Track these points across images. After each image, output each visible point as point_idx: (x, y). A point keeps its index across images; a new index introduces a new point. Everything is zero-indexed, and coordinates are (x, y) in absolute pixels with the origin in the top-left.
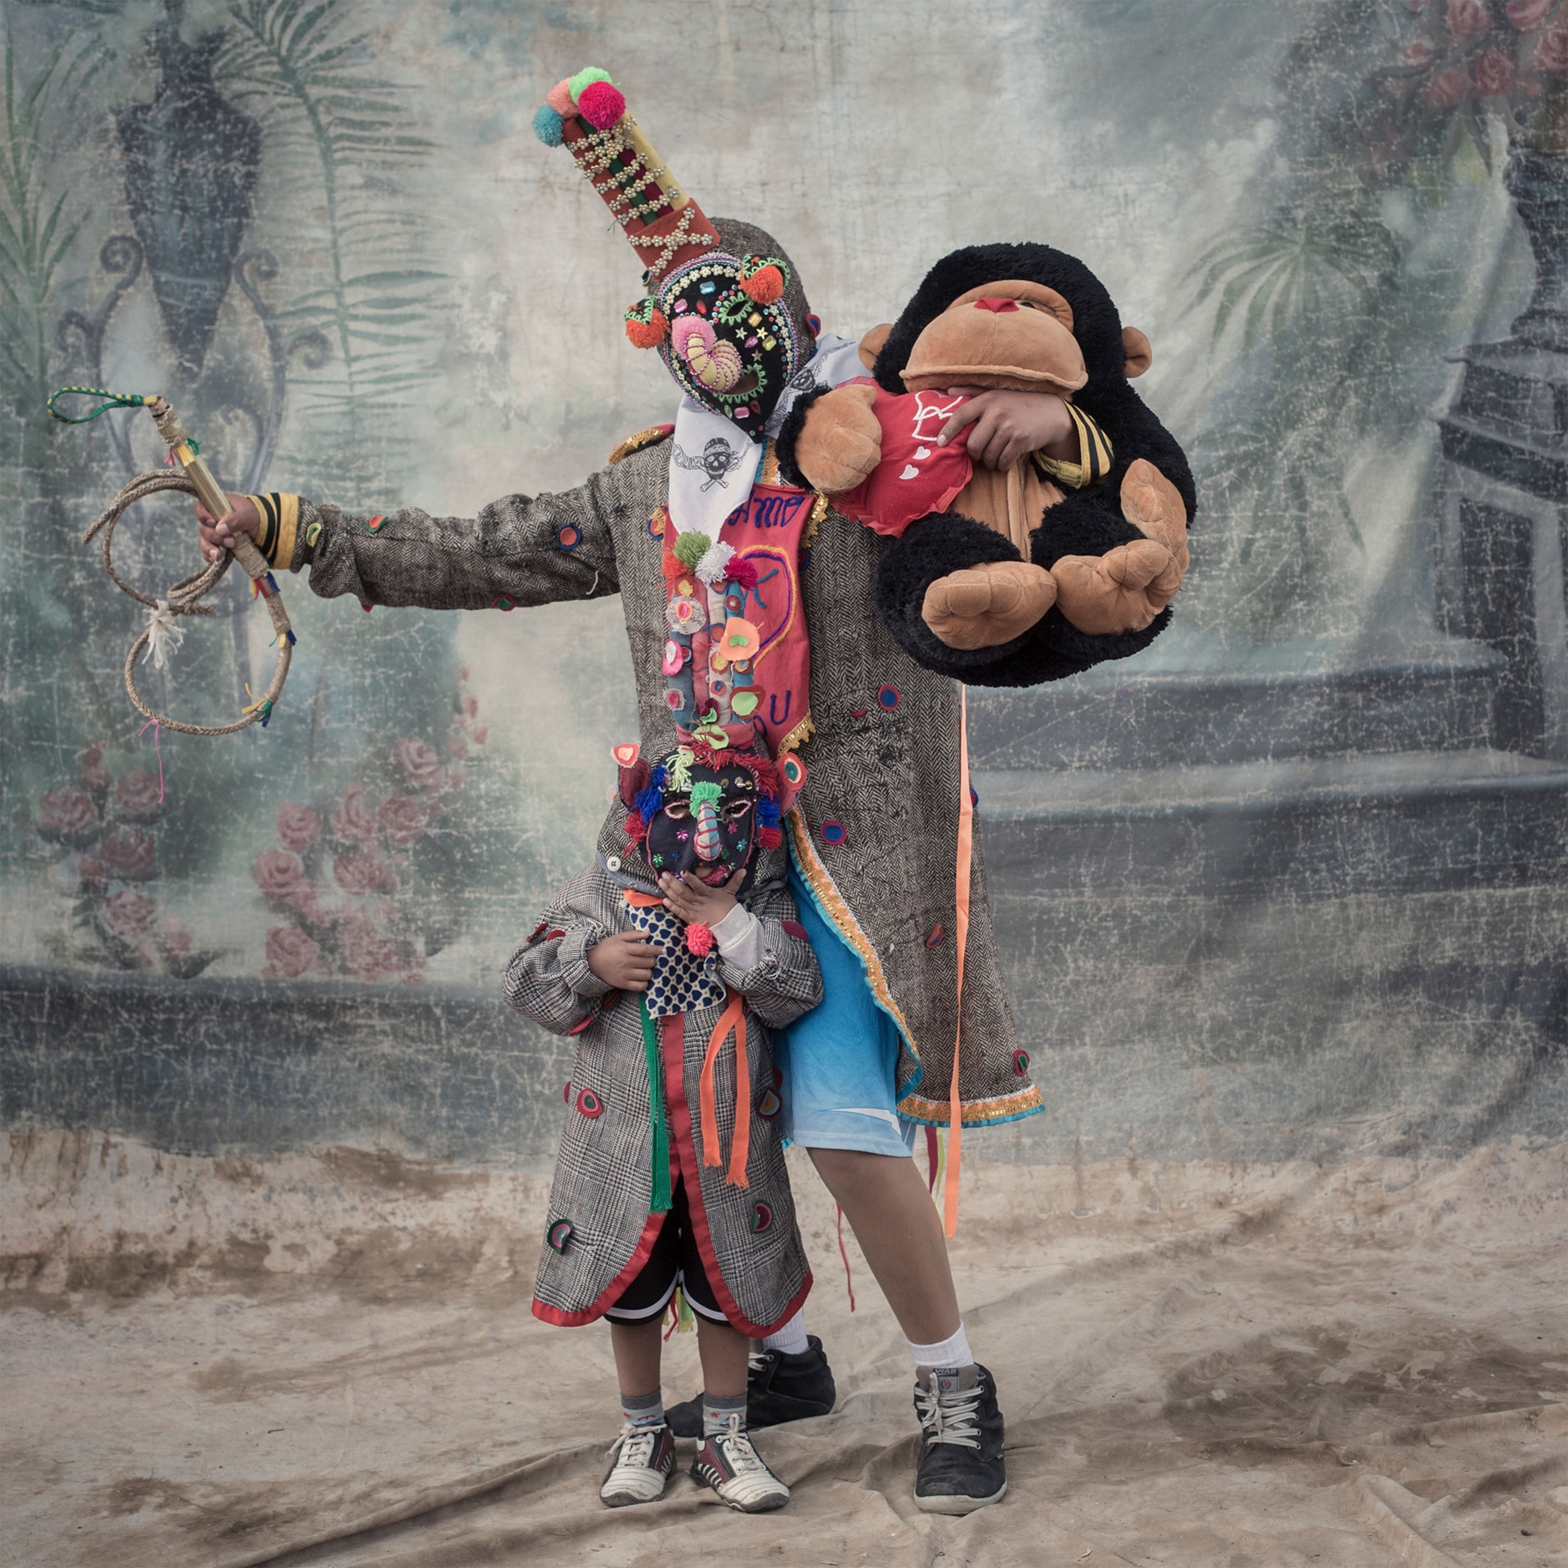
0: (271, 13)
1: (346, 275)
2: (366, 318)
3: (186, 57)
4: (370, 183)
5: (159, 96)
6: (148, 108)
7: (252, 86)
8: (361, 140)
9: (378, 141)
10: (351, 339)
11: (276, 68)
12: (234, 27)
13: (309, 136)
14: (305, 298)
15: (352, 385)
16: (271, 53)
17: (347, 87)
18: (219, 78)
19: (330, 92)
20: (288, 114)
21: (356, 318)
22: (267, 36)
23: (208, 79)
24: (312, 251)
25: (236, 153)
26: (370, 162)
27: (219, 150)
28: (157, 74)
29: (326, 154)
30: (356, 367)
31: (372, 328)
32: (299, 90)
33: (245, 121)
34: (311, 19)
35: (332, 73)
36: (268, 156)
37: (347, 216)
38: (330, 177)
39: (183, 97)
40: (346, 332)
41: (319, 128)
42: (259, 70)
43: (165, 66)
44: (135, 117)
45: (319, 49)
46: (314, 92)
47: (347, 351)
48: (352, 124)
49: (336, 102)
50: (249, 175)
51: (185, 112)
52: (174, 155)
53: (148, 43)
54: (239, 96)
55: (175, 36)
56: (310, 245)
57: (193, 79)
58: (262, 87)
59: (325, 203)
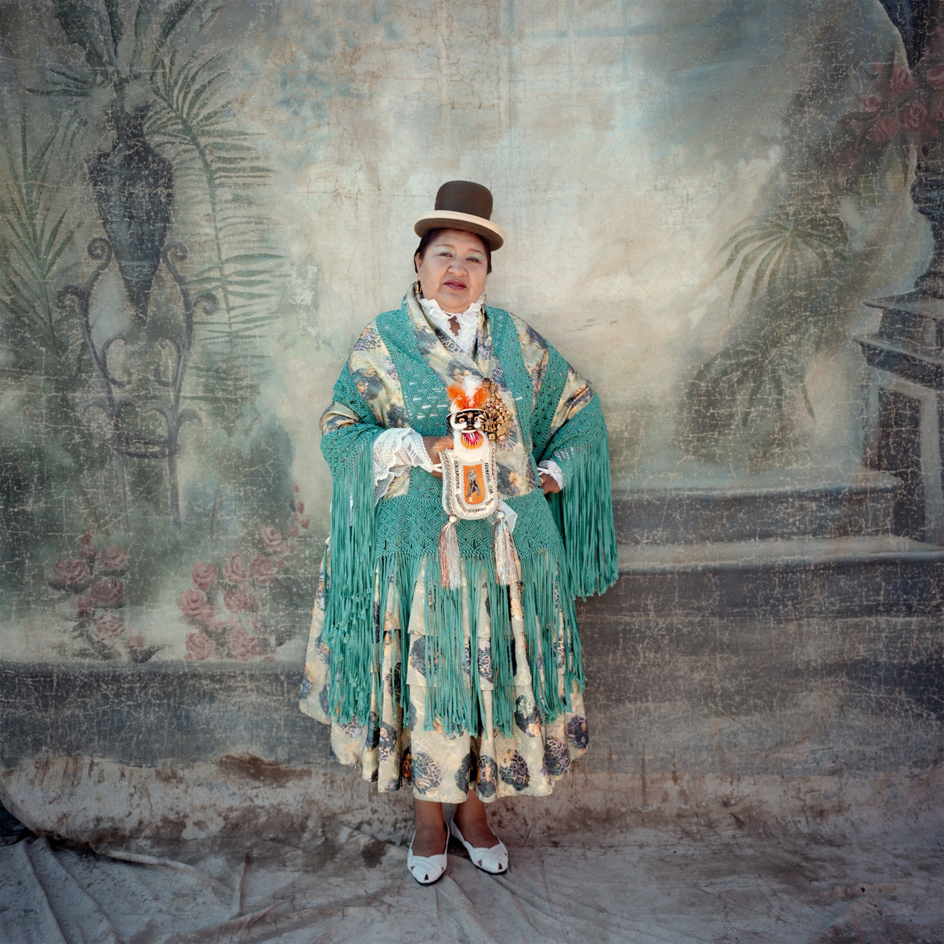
0: (176, 91)
1: (224, 257)
2: (236, 283)
3: (129, 122)
4: (236, 199)
5: (114, 147)
6: (108, 155)
7: (166, 139)
8: (230, 170)
9: (240, 170)
10: (229, 296)
11: (180, 127)
12: (155, 101)
13: (201, 170)
14: (203, 272)
15: (230, 325)
16: (177, 117)
17: (221, 136)
18: (148, 134)
19: (212, 140)
20: (188, 156)
21: (231, 283)
22: (175, 106)
23: (142, 136)
24: (205, 242)
25: (161, 182)
26: (236, 184)
27: (151, 180)
28: (113, 134)
29: (210, 180)
30: (232, 313)
31: (240, 289)
32: (194, 140)
33: (163, 161)
34: (198, 93)
35: (212, 128)
36: (177, 183)
37: (223, 220)
38: (213, 196)
39: (129, 148)
40: (226, 292)
41: (206, 165)
42: (170, 128)
43: (118, 128)
44: (100, 162)
45: (204, 113)
46: (203, 141)
47: (227, 304)
48: (225, 160)
49: (216, 147)
50: (169, 195)
51: (130, 157)
52: (124, 184)
53: (107, 114)
54: (159, 145)
55: (122, 109)
56: (204, 238)
57: (134, 135)
58: (172, 140)
59: (210, 211)
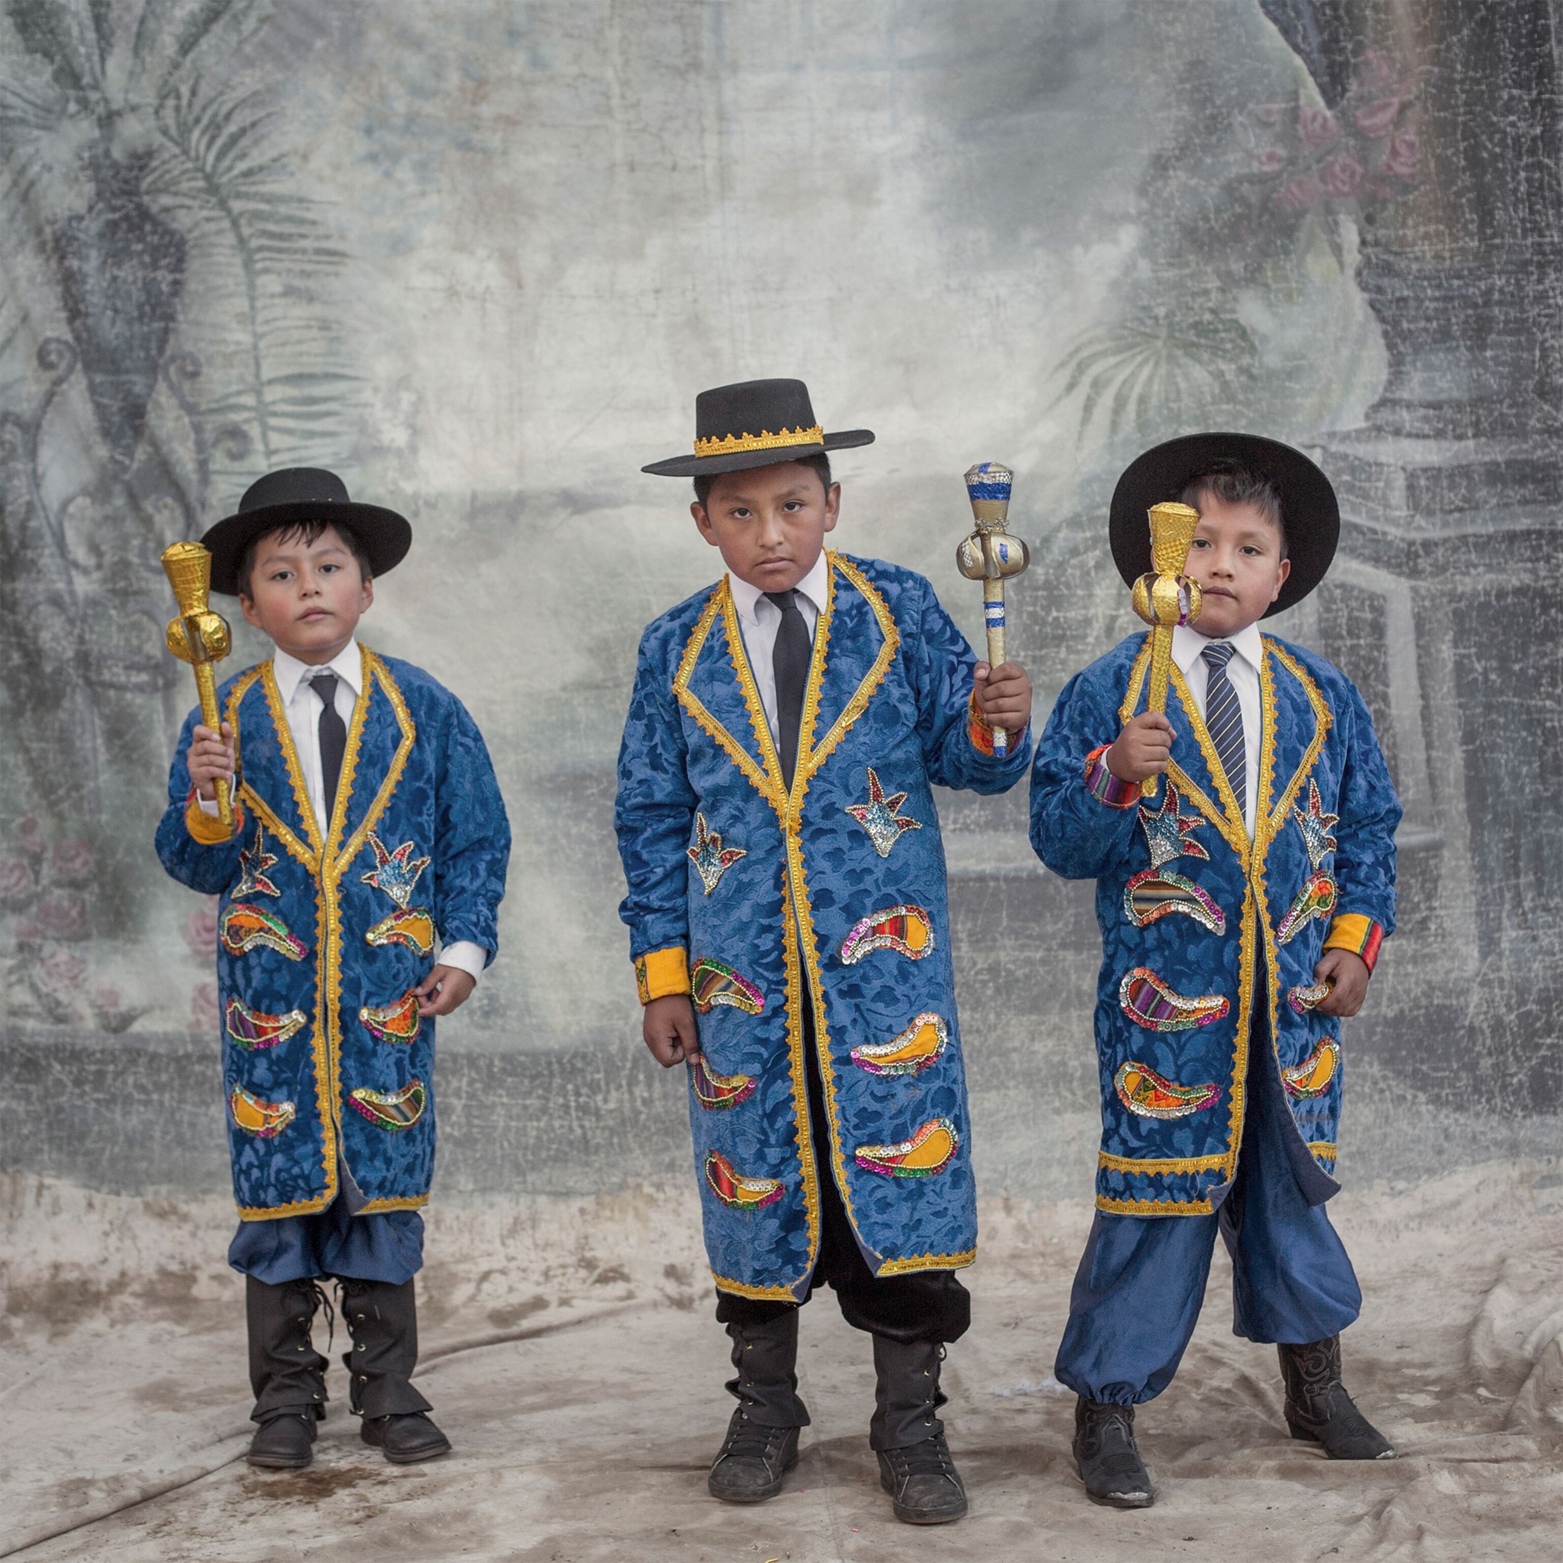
0: (196, 133)
1: (266, 376)
2: (285, 415)
3: (117, 173)
4: (289, 292)
5: (91, 208)
6: (82, 218)
7: (178, 201)
8: (280, 250)
9: (296, 251)
10: (270, 434)
11: (201, 184)
12: (162, 146)
13: (232, 247)
14: (227, 396)
16: (196, 170)
17: (269, 201)
18: (148, 193)
19: (252, 206)
20: (212, 226)
21: (275, 414)
22: (193, 154)
23: (137, 193)
24: (235, 353)
25: (164, 262)
26: (289, 271)
27: (147, 259)
28: (89, 188)
29: (248, 264)
30: (274, 460)
31: (291, 423)
32: (223, 204)
33: (172, 233)
34: (234, 139)
35: (253, 189)
36: (194, 265)
37: (267, 322)
38: (252, 286)
39: (114, 209)
40: (265, 428)
41: (242, 241)
42: (185, 186)
43: (97, 180)
44: (69, 227)
45: (242, 166)
46: (237, 206)
47: (266, 445)
48: (272, 235)
49: (257, 215)
50: (176, 282)
51: (115, 223)
52: (105, 263)
53: (81, 159)
54: (167, 210)
55: (107, 154)
56: (232, 348)
57: (124, 193)
58: (188, 202)
59: (246, 308)
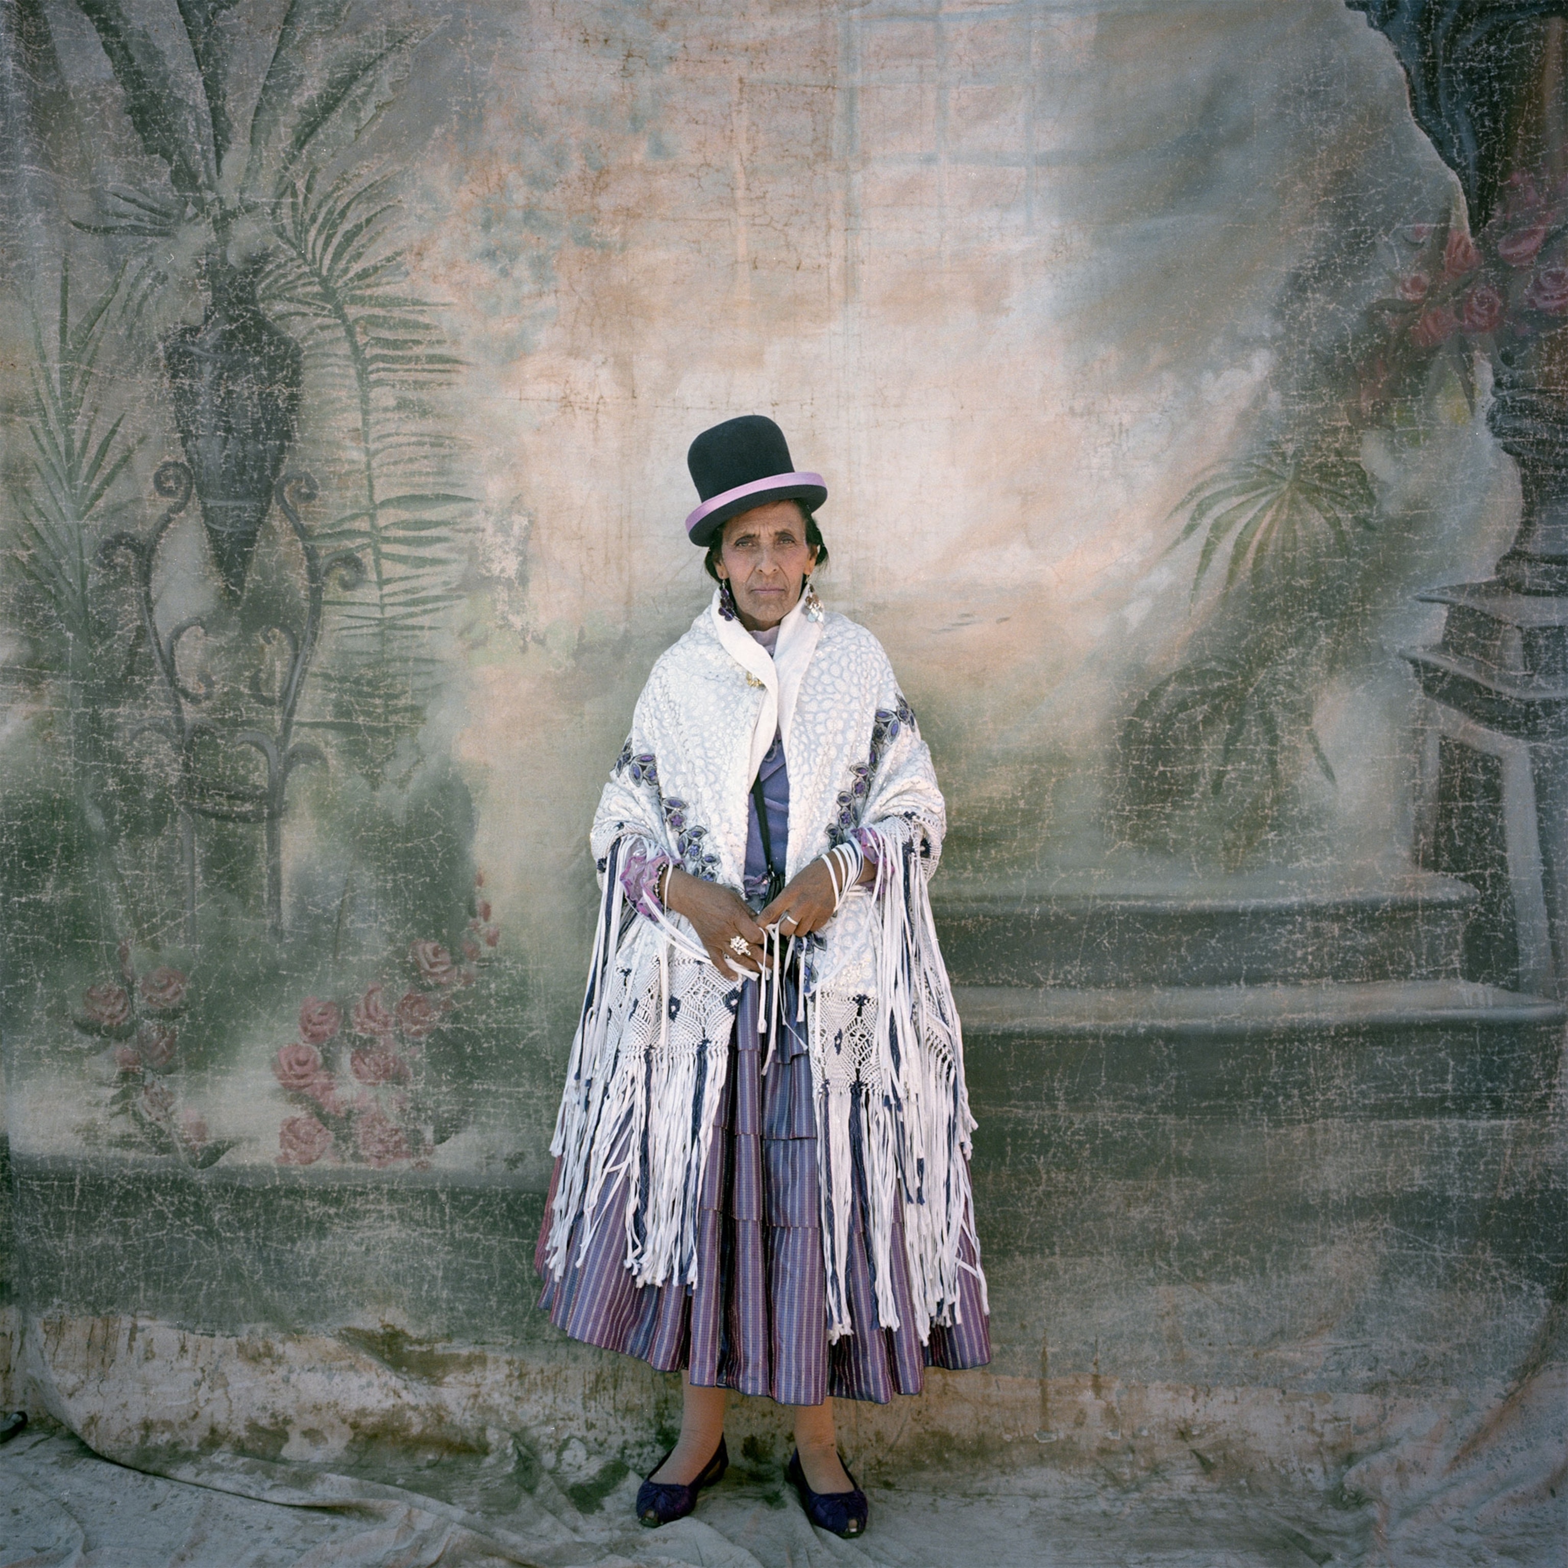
0: (313, 232)
1: (379, 497)
2: (397, 540)
3: (234, 279)
4: (402, 405)
5: (207, 318)
6: (198, 330)
7: (292, 307)
8: (394, 360)
9: (410, 360)
10: (383, 561)
11: (317, 289)
12: (278, 248)
13: (346, 357)
14: (342, 521)
15: (383, 607)
16: (312, 274)
17: (383, 306)
18: (263, 300)
19: (367, 311)
20: (327, 335)
21: (387, 540)
22: (309, 256)
23: (253, 301)
24: (349, 473)
25: (280, 375)
26: (402, 382)
27: (264, 372)
28: (207, 297)
29: (362, 375)
30: (387, 589)
31: (402, 550)
32: (338, 311)
33: (287, 343)
34: (349, 237)
35: (368, 292)
36: (308, 377)
37: (380, 438)
38: (365, 400)
39: (231, 319)
40: (379, 555)
41: (355, 348)
42: (300, 291)
43: (214, 288)
44: (183, 341)
45: (357, 268)
46: (352, 312)
47: (379, 573)
48: (387, 343)
49: (373, 321)
50: (293, 397)
51: (232, 335)
52: (220, 376)
53: (199, 266)
54: (281, 317)
55: (224, 259)
56: (347, 467)
57: (241, 301)
58: (304, 309)
59: (359, 425)
